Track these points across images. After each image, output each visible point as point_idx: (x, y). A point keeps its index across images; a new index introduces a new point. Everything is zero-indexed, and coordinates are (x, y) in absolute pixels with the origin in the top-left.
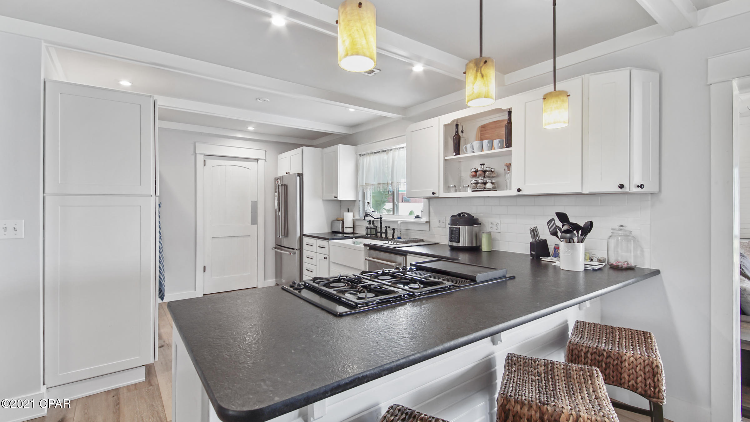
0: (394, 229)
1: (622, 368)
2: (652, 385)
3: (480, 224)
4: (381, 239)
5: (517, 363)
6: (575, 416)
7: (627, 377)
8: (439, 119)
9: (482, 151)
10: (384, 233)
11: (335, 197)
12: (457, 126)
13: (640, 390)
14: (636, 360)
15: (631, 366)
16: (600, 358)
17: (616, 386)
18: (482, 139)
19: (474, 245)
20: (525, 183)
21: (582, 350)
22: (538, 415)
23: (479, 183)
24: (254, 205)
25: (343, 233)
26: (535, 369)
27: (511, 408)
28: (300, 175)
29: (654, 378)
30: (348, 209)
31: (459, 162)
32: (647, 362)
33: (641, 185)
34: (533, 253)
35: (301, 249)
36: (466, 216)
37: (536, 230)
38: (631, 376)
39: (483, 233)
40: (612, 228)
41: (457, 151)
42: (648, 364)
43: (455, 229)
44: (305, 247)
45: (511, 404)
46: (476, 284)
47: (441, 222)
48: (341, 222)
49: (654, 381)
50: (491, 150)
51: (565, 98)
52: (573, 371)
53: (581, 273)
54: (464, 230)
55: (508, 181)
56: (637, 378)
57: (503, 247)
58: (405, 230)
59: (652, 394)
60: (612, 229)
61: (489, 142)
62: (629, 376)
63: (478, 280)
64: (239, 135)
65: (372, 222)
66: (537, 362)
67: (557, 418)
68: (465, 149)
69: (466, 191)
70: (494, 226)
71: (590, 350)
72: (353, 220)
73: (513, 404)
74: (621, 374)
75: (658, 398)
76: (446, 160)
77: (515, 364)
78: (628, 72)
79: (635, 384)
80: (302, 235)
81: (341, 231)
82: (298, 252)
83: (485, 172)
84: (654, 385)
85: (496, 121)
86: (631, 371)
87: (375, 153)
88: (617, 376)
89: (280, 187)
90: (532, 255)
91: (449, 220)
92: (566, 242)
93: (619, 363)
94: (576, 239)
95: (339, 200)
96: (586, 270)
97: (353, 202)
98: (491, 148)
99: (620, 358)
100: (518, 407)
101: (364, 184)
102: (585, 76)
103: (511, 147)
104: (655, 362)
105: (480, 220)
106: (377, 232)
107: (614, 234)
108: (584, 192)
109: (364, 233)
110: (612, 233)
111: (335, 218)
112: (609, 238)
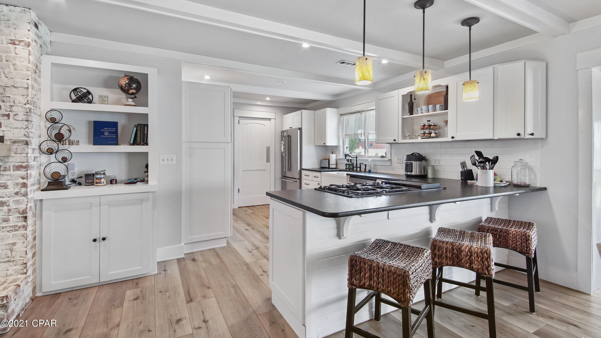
0: (366, 165)
1: (508, 238)
2: (526, 246)
3: (427, 160)
4: (357, 171)
5: (444, 231)
6: (470, 247)
7: (511, 242)
8: (399, 91)
9: (428, 112)
10: (358, 167)
11: (324, 144)
12: (411, 95)
13: (518, 249)
14: (517, 233)
15: (513, 237)
16: (496, 233)
17: (505, 248)
18: (428, 104)
19: (423, 174)
20: (457, 133)
21: (485, 228)
22: (451, 247)
23: (426, 133)
24: (268, 149)
25: (329, 168)
26: (454, 233)
27: (437, 244)
28: (300, 129)
29: (526, 243)
30: (332, 152)
31: (412, 119)
32: (523, 233)
33: (532, 133)
34: (462, 178)
35: (300, 179)
36: (417, 155)
37: (464, 163)
38: (514, 242)
39: (429, 166)
41: (411, 112)
42: (523, 235)
43: (409, 163)
44: (303, 177)
45: (437, 242)
46: (421, 190)
47: (400, 159)
48: (328, 160)
49: (526, 244)
50: (435, 111)
51: (476, 84)
52: (476, 234)
53: (491, 188)
54: (416, 164)
55: (446, 132)
56: (517, 243)
57: (443, 175)
58: (373, 166)
59: (525, 251)
60: (514, 162)
61: (433, 106)
62: (512, 242)
63: (422, 188)
64: (259, 103)
65: (349, 161)
66: (456, 231)
67: (460, 248)
68: (417, 111)
69: (418, 139)
70: (437, 162)
71: (490, 229)
72: (336, 159)
73: (438, 242)
74: (508, 241)
75: (529, 254)
76: (403, 118)
77: (443, 231)
78: (523, 63)
79: (515, 246)
80: (301, 169)
81: (327, 167)
82: (298, 181)
83: (430, 126)
84: (527, 246)
85: (439, 92)
86: (513, 239)
87: (352, 113)
88: (505, 242)
89: (286, 137)
90: (462, 179)
91: (405, 158)
92: (481, 169)
93: (507, 235)
94: (488, 167)
95: (327, 146)
96: (494, 187)
97: (337, 147)
98: (435, 110)
99: (507, 232)
100: (441, 244)
101: (344, 135)
102: (496, 66)
103: (448, 110)
104: (528, 233)
105: (427, 157)
106: (353, 167)
107: (516, 165)
108: (494, 139)
109: (344, 168)
110: (515, 164)
111: (323, 158)
112: (512, 167)
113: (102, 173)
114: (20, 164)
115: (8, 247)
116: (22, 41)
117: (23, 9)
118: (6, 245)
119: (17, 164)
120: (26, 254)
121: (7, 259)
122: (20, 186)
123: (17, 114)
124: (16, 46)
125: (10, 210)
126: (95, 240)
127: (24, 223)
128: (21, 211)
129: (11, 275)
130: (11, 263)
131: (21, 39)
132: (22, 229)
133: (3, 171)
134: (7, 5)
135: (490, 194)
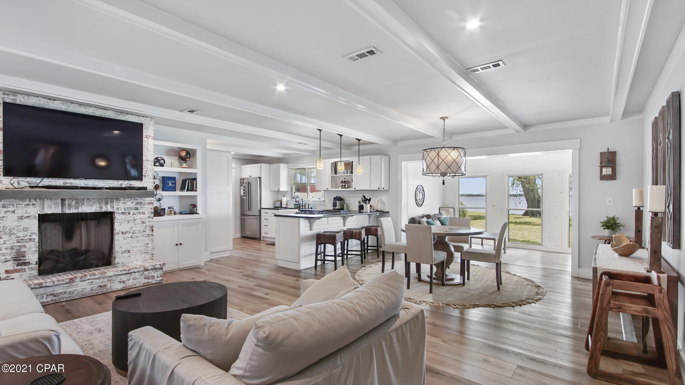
0: (309, 204)
4: (303, 208)
6: (356, 231)
8: (329, 160)
9: (344, 174)
10: (304, 206)
11: (278, 189)
12: (335, 164)
14: (374, 228)
19: (342, 208)
20: (356, 186)
22: (351, 233)
23: (343, 185)
25: (281, 207)
28: (260, 178)
30: (284, 195)
31: (336, 177)
33: (384, 188)
34: (359, 208)
35: (260, 216)
36: (339, 197)
37: (360, 201)
39: (345, 203)
41: (336, 173)
42: (376, 230)
43: (335, 202)
44: (262, 214)
47: (329, 200)
48: (280, 202)
49: (377, 233)
50: (347, 174)
51: (361, 167)
54: (338, 203)
55: (352, 185)
56: (374, 232)
57: (351, 207)
58: (313, 205)
61: (346, 171)
63: (341, 212)
65: (297, 202)
68: (339, 173)
69: (339, 188)
70: (348, 201)
72: (286, 201)
73: (346, 231)
75: (377, 236)
76: (332, 176)
78: (380, 156)
79: (374, 234)
80: (261, 208)
82: (258, 217)
83: (345, 181)
85: (349, 164)
87: (299, 169)
89: (245, 183)
90: (359, 210)
91: (333, 199)
92: (366, 204)
95: (280, 191)
96: (370, 211)
97: (287, 192)
101: (292, 183)
102: (371, 156)
103: (353, 174)
104: (378, 229)
105: (344, 199)
106: (300, 206)
108: (371, 190)
109: (293, 207)
110: (378, 201)
111: (276, 200)
112: (377, 203)
113: (172, 207)
114: (150, 201)
115: (145, 245)
116: (150, 136)
117: (151, 119)
118: (145, 244)
119: (149, 202)
120: (153, 249)
121: (145, 252)
122: (151, 213)
123: (149, 175)
124: (148, 139)
125: (146, 226)
126: (177, 245)
127: (152, 233)
128: (151, 226)
129: (147, 260)
130: (147, 254)
131: (150, 135)
132: (151, 236)
133: (143, 205)
134: (143, 117)
135: (368, 214)
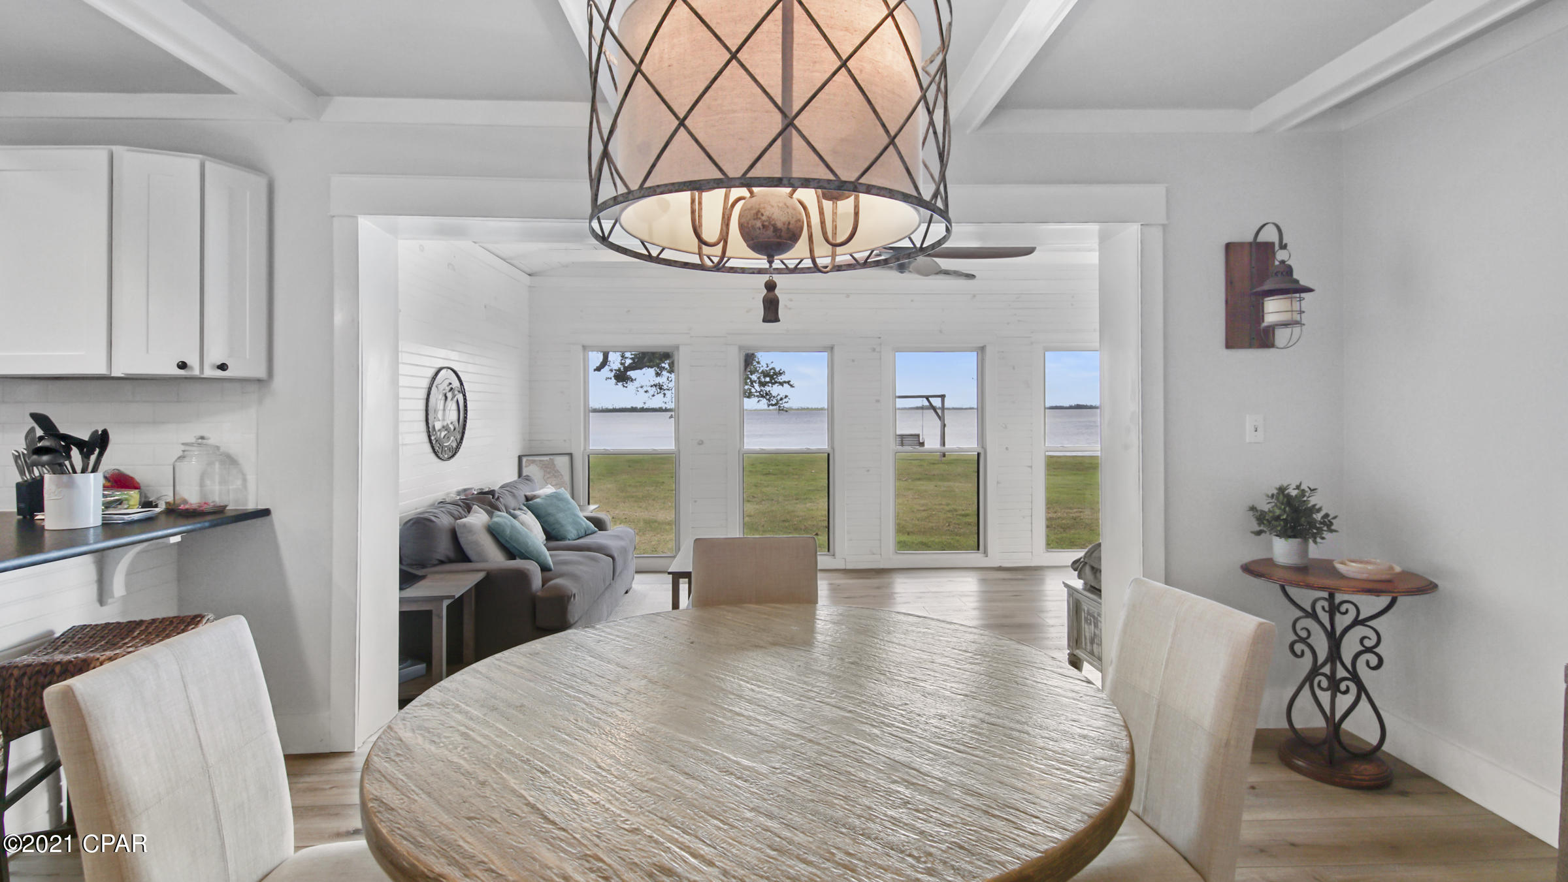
33: (223, 365)
34: (21, 506)
40: (183, 442)
53: (92, 531)
60: (183, 444)
90: (20, 512)
94: (77, 463)
96: (108, 524)
107: (186, 453)
108: (114, 374)
110: (184, 451)
112: (176, 461)
135: (87, 544)
